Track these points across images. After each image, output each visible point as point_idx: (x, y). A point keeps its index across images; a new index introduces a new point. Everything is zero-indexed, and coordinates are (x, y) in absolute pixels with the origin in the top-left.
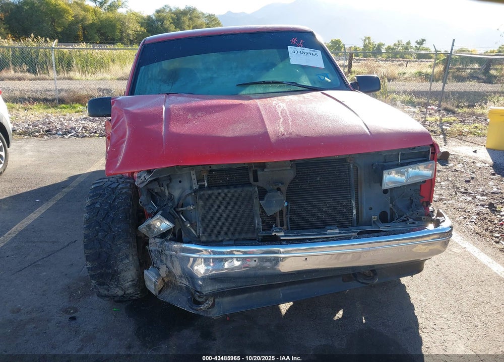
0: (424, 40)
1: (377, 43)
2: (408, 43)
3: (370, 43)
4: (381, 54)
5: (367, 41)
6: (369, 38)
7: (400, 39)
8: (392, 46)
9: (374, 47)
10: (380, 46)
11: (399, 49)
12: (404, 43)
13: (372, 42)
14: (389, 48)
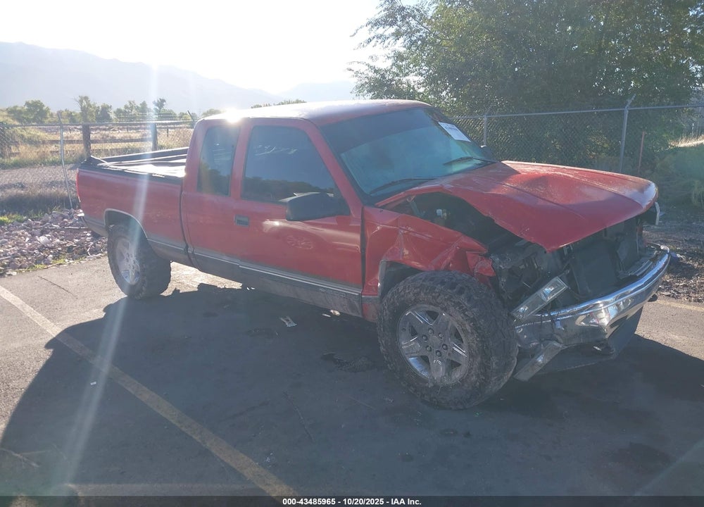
0: (163, 101)
1: (99, 104)
2: (144, 104)
3: (89, 105)
4: (109, 119)
5: (84, 103)
6: (86, 98)
7: (132, 100)
8: (123, 108)
9: (97, 111)
10: (105, 109)
11: (133, 113)
12: (138, 104)
13: (92, 103)
14: (119, 112)
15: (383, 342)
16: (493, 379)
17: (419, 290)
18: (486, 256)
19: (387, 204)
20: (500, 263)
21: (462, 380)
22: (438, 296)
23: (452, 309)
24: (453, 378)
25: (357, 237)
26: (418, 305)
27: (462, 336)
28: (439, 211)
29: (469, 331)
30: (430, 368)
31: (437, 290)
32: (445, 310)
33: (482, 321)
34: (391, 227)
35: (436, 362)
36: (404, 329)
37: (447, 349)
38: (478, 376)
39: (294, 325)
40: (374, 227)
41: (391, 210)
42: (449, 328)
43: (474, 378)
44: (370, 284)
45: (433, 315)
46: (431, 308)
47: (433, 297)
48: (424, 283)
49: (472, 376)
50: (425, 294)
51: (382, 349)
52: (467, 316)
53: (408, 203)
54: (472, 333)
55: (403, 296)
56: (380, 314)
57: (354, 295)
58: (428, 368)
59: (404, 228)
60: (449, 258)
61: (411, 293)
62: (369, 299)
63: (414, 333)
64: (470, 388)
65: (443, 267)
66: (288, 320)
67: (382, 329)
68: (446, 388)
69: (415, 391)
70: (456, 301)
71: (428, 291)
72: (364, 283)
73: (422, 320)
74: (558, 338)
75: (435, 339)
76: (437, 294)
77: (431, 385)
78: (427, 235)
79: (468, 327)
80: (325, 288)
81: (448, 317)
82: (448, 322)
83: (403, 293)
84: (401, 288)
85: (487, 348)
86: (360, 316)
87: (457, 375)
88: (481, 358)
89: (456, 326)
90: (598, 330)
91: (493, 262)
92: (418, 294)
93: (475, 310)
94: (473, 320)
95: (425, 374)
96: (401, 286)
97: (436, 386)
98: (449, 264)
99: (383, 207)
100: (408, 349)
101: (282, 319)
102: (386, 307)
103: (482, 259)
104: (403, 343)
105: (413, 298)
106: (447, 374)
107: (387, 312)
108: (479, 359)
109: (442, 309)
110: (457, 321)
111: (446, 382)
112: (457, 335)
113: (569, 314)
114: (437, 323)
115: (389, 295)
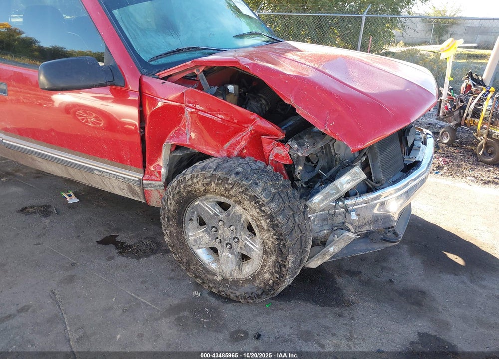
15: (168, 232)
16: (288, 277)
17: (209, 180)
18: (284, 142)
19: (170, 76)
20: (298, 150)
21: (254, 277)
22: (231, 189)
23: (246, 204)
24: (244, 272)
25: (134, 111)
26: (208, 196)
27: (256, 231)
28: (231, 88)
29: (266, 228)
30: (218, 259)
31: (230, 182)
32: (239, 203)
33: (280, 219)
34: (176, 104)
35: (225, 254)
36: (191, 220)
37: (238, 242)
38: (272, 274)
39: (77, 201)
40: (155, 102)
41: (175, 82)
42: (242, 221)
43: (267, 276)
44: (152, 169)
45: (224, 207)
46: (223, 200)
47: (226, 190)
48: (215, 173)
49: (266, 273)
50: (217, 185)
51: (166, 239)
52: (264, 212)
53: (196, 76)
54: (269, 230)
55: (190, 186)
56: (164, 203)
57: (134, 180)
58: (217, 260)
59: (191, 105)
60: (243, 143)
61: (200, 184)
62: (151, 185)
63: (202, 223)
64: (263, 285)
65: (235, 152)
66: (70, 196)
67: (166, 220)
68: (235, 282)
69: (203, 283)
70: (252, 195)
71: (220, 182)
72: (144, 167)
73: (212, 211)
74: (350, 227)
75: (225, 233)
76: (231, 186)
77: (219, 278)
78: (218, 115)
79: (264, 224)
80: (99, 170)
81: (242, 211)
82: (241, 215)
83: (190, 183)
84: (188, 177)
85: (284, 246)
86: (143, 201)
87: (248, 269)
88: (277, 256)
89: (251, 221)
90: (387, 218)
91: (291, 148)
92: (208, 184)
93: (273, 205)
94: (271, 217)
95: (213, 266)
96: (188, 173)
97: (224, 280)
98: (243, 149)
99: (165, 79)
100: (195, 241)
101: (64, 195)
102: (171, 197)
103: (278, 145)
104: (190, 234)
105: (202, 189)
106: (237, 267)
107: (172, 202)
108: (274, 257)
109: (235, 202)
110: (252, 216)
111: (237, 276)
112: (250, 228)
113: (363, 203)
114: (228, 215)
115: (174, 183)
